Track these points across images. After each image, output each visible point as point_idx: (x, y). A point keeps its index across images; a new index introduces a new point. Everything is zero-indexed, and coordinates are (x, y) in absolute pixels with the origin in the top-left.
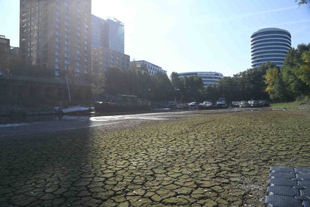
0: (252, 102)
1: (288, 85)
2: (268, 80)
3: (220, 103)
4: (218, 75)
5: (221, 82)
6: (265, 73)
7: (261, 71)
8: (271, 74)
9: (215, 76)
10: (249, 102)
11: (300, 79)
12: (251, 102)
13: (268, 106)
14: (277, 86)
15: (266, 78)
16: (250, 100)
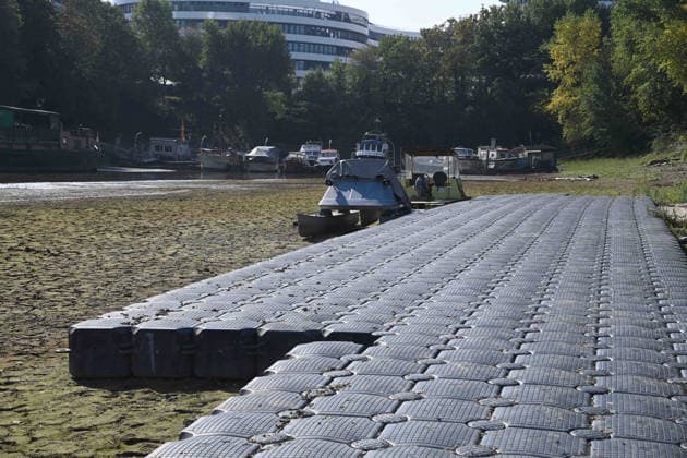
0: (494, 154)
1: (627, 91)
2: (560, 62)
3: (372, 153)
4: (347, 20)
5: (366, 61)
6: (549, 34)
7: (535, 20)
8: (574, 39)
9: (334, 24)
10: (481, 153)
11: (663, 73)
12: (488, 154)
13: (549, 168)
14: (590, 89)
15: (553, 54)
16: (486, 143)
